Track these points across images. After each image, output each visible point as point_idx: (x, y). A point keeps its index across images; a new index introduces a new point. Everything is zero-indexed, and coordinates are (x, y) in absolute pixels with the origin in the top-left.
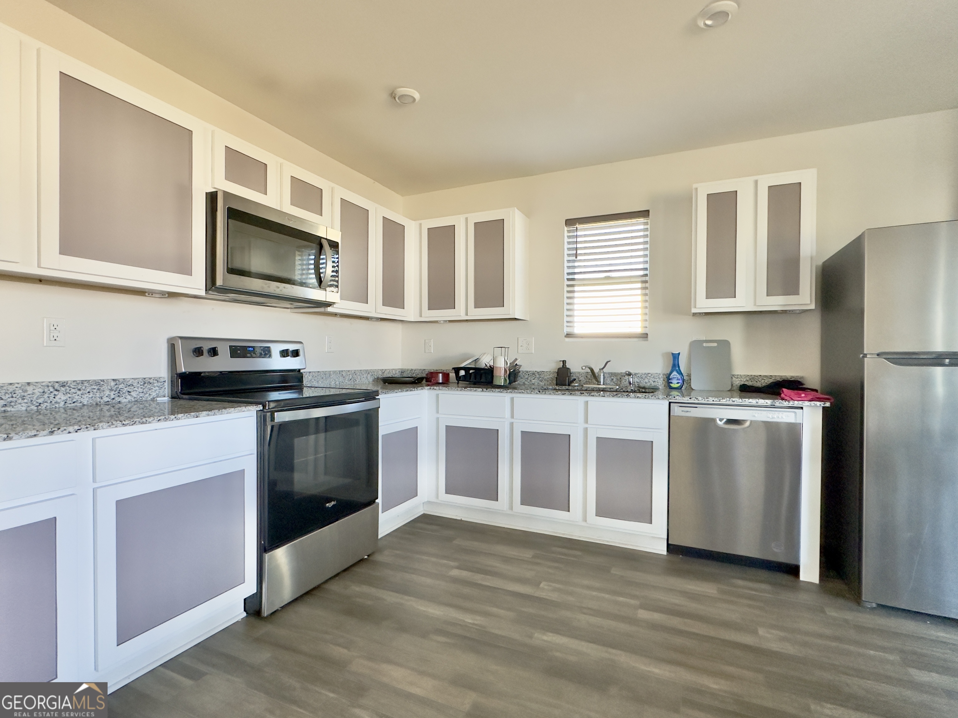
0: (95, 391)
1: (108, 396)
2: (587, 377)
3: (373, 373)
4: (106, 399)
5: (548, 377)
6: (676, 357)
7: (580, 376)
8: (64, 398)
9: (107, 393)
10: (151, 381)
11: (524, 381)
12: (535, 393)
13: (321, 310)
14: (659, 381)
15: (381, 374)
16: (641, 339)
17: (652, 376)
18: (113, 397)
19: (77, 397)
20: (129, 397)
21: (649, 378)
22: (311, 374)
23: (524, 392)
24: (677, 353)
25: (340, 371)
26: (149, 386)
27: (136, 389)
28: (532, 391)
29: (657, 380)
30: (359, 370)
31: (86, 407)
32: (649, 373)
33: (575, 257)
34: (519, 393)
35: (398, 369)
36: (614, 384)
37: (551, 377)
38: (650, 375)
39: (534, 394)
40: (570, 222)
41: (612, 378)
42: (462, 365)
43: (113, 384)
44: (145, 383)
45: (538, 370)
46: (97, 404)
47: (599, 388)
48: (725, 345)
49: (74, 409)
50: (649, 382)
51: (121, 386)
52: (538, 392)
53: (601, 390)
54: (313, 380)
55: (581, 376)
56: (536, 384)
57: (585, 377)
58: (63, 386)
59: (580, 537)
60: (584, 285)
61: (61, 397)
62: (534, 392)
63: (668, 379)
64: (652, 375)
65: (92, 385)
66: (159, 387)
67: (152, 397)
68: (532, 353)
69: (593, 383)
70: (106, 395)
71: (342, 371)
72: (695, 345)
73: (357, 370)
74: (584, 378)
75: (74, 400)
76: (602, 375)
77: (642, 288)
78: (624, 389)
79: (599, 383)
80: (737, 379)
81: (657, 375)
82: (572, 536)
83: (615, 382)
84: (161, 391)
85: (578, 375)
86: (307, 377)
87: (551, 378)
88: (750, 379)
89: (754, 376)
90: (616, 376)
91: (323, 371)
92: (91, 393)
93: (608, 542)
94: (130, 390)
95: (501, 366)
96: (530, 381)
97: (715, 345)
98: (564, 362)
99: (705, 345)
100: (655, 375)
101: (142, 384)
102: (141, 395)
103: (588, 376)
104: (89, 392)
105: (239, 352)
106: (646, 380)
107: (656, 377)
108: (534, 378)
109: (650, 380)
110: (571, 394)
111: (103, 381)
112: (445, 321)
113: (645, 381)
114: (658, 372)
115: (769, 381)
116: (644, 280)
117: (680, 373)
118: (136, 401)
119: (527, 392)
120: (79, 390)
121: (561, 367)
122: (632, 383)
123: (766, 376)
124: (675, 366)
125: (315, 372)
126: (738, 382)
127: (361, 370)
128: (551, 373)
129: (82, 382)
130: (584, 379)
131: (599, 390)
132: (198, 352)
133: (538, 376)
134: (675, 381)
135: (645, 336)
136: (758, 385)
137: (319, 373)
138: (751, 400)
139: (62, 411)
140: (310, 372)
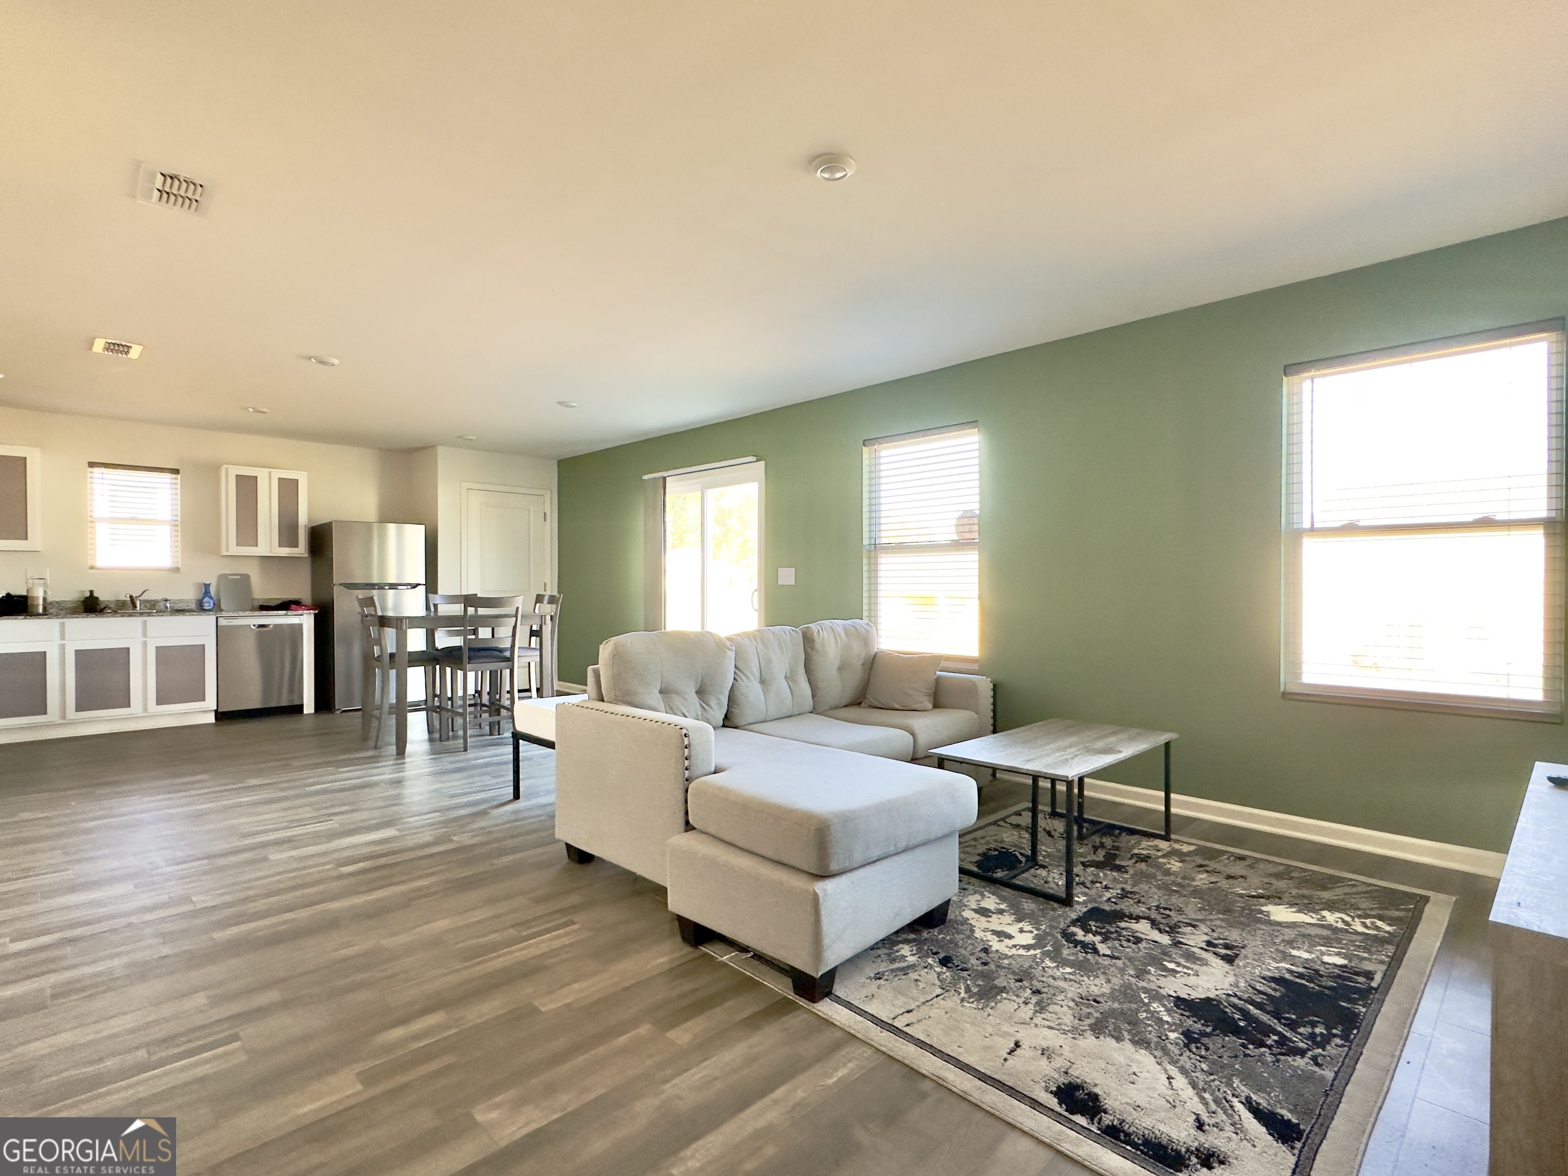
6: (207, 586)
21: (182, 602)
24: (208, 583)
32: (182, 599)
48: (246, 578)
57: (113, 604)
60: (108, 523)
63: (200, 602)
64: (186, 600)
72: (222, 578)
80: (257, 601)
81: (191, 600)
88: (265, 601)
89: (269, 599)
95: (38, 595)
97: (239, 577)
98: (92, 592)
99: (230, 577)
100: (189, 600)
103: (116, 603)
106: (180, 604)
109: (183, 604)
113: (178, 604)
114: (192, 598)
115: (279, 602)
116: (173, 524)
117: (211, 598)
121: (88, 596)
122: (167, 606)
123: (276, 600)
124: (207, 593)
126: (257, 604)
130: (111, 605)
134: (206, 605)
135: (177, 570)
136: (272, 604)
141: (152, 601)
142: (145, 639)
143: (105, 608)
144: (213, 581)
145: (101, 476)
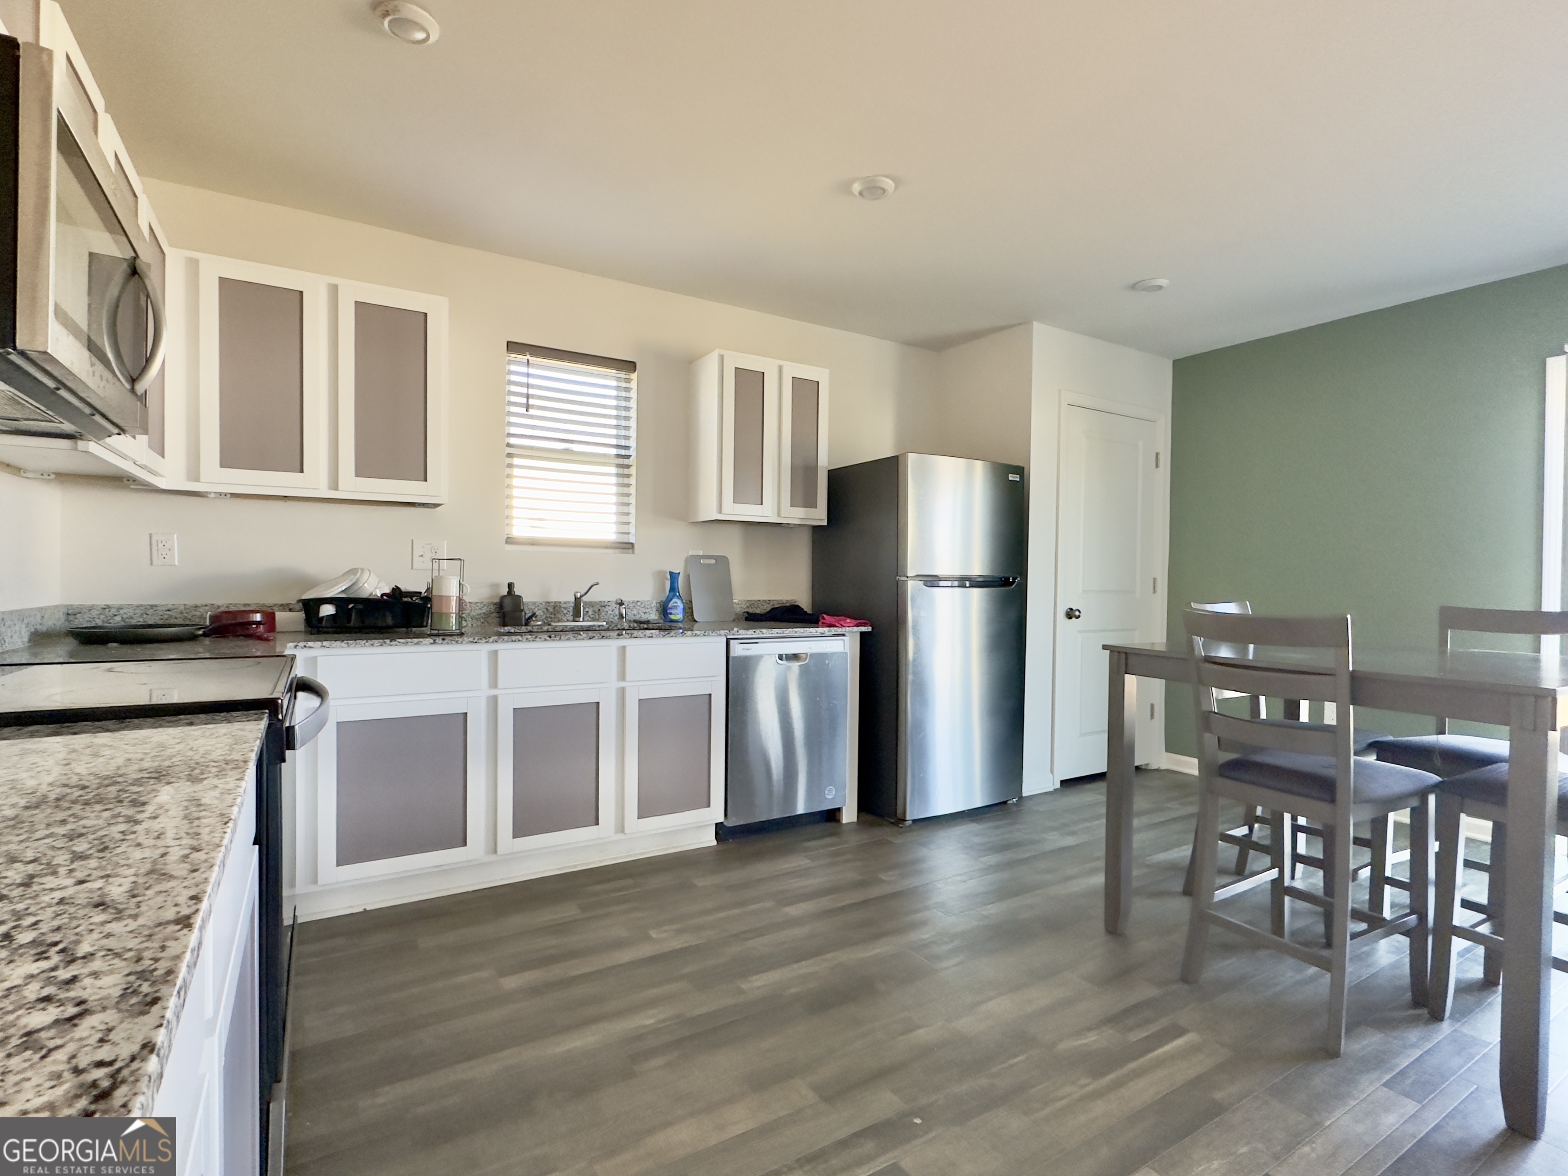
2: (547, 609)
5: (480, 612)
6: (674, 576)
7: (536, 609)
12: (543, 639)
14: (651, 612)
16: (617, 551)
17: (643, 605)
21: (638, 607)
23: (521, 639)
24: (678, 572)
28: (536, 637)
29: (649, 610)
32: (638, 601)
33: (525, 409)
34: (512, 641)
36: (590, 619)
37: (484, 611)
38: (639, 604)
39: (539, 641)
40: (513, 350)
47: (581, 626)
48: (722, 562)
50: (639, 613)
52: (548, 638)
53: (585, 629)
55: (538, 609)
57: (545, 610)
59: (602, 861)
60: (532, 457)
62: (540, 638)
63: (664, 610)
64: (642, 603)
69: (557, 620)
72: (692, 560)
74: (543, 612)
77: (617, 474)
78: (619, 626)
80: (738, 606)
81: (649, 602)
82: (590, 863)
83: (591, 616)
85: (533, 607)
87: (484, 613)
88: (750, 605)
89: (754, 601)
90: (593, 606)
93: (643, 854)
95: (451, 594)
97: (713, 561)
98: (510, 586)
99: (703, 561)
100: (647, 603)
103: (549, 608)
106: (635, 612)
107: (648, 607)
109: (640, 612)
110: (603, 637)
113: (633, 612)
114: (650, 599)
115: (768, 608)
116: (622, 463)
117: (681, 600)
119: (527, 639)
121: (506, 594)
122: (624, 616)
123: (765, 601)
124: (672, 589)
126: (739, 609)
128: (484, 605)
130: (542, 614)
134: (674, 612)
135: (626, 545)
138: (811, 630)
141: (596, 603)
142: (622, 684)
143: (530, 617)
144: (678, 568)
145: (524, 369)
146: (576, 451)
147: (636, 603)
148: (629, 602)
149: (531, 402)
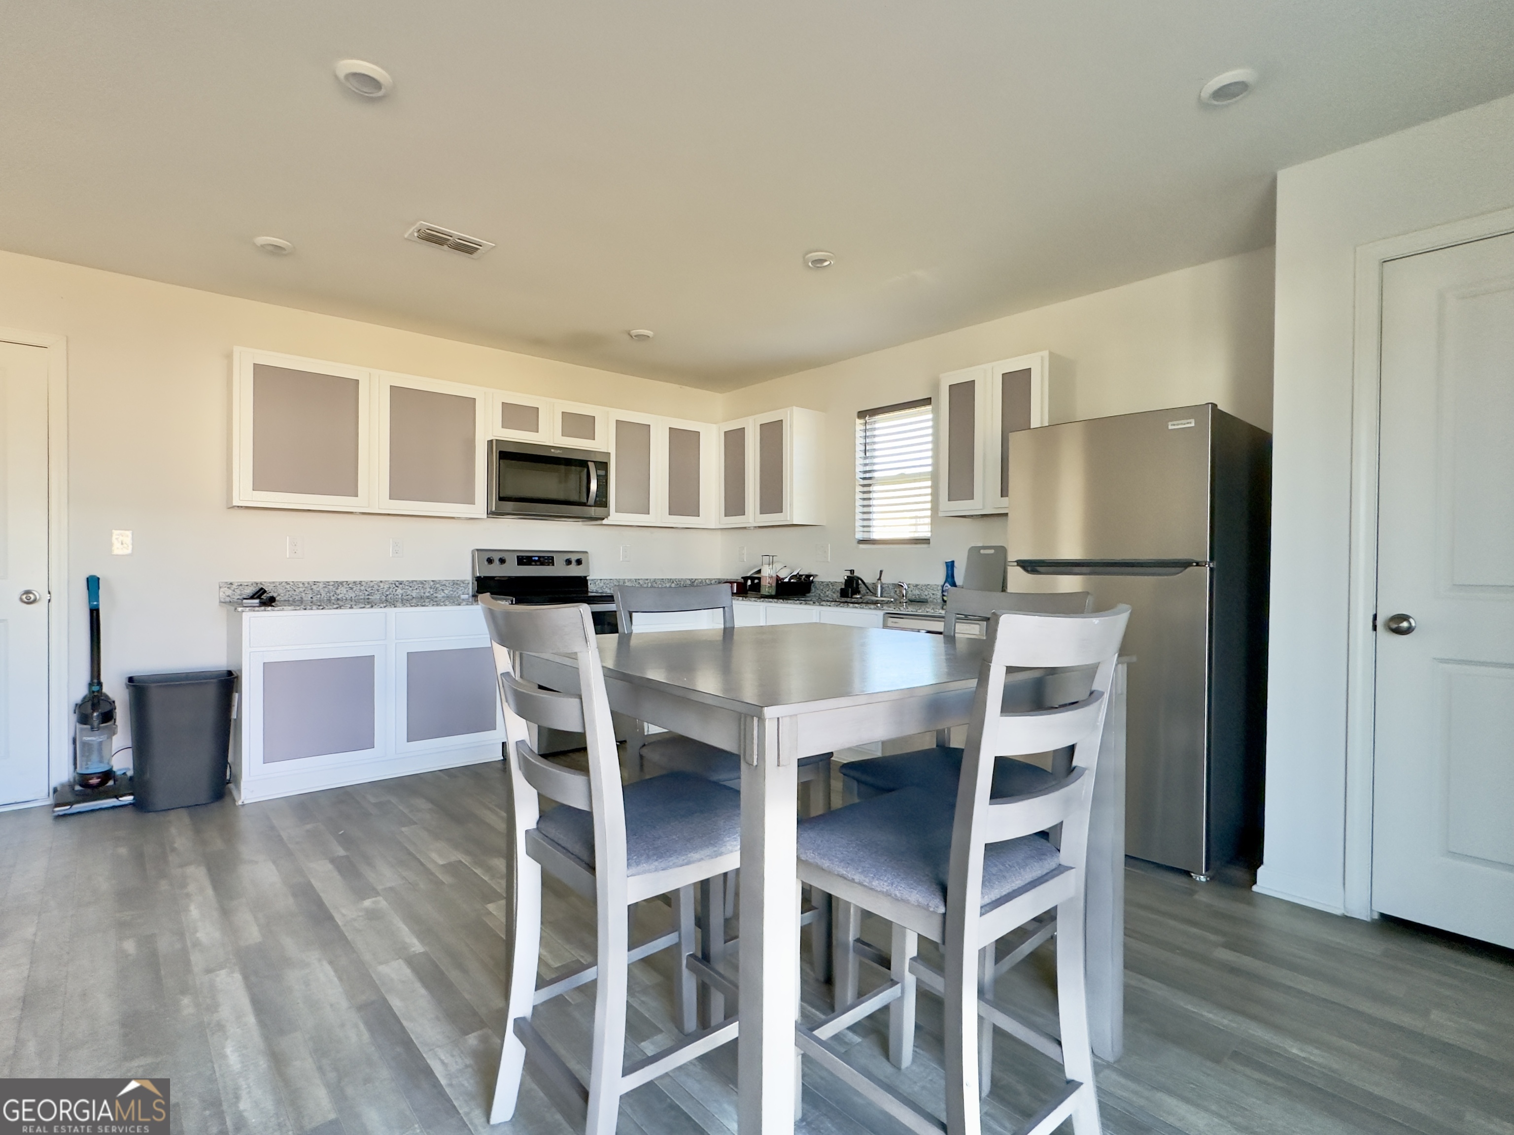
0: (420, 588)
1: (429, 592)
3: (678, 583)
4: (427, 594)
8: (401, 592)
9: (428, 590)
10: (458, 582)
11: (819, 593)
13: (599, 522)
15: (689, 583)
18: (432, 593)
19: (409, 592)
20: (443, 594)
21: (928, 590)
22: (602, 581)
24: (950, 561)
25: (636, 580)
26: (457, 586)
27: (447, 588)
29: (933, 591)
30: (660, 579)
31: (414, 599)
32: (928, 585)
35: (714, 579)
38: (929, 587)
40: (862, 414)
41: (896, 589)
42: (749, 575)
43: (432, 583)
44: (454, 584)
45: (832, 581)
46: (421, 597)
49: (407, 600)
50: (929, 594)
51: (437, 586)
53: (874, 602)
54: (605, 587)
56: (830, 596)
58: (401, 584)
61: (399, 591)
65: (418, 584)
66: (464, 587)
67: (459, 594)
68: (828, 562)
70: (428, 591)
71: (639, 579)
72: (975, 552)
73: (658, 579)
75: (407, 594)
76: (879, 586)
77: (930, 486)
79: (875, 594)
81: (936, 586)
84: (466, 590)
85: (862, 585)
86: (598, 584)
87: (840, 588)
91: (616, 579)
92: (418, 590)
94: (443, 589)
96: (825, 592)
97: (992, 551)
99: (982, 551)
101: (452, 584)
102: (451, 593)
104: (417, 589)
105: (525, 561)
107: (932, 589)
108: (828, 589)
109: (930, 593)
111: (425, 581)
112: (755, 527)
114: (937, 584)
118: (448, 597)
120: (411, 587)
122: (905, 595)
125: (606, 580)
127: (662, 579)
128: (841, 583)
129: (413, 581)
131: (876, 603)
132: (490, 561)
133: (831, 587)
137: (612, 581)
139: (400, 600)
140: (601, 580)
146: (907, 475)
147: (927, 586)
148: (922, 585)
149: (868, 440)
